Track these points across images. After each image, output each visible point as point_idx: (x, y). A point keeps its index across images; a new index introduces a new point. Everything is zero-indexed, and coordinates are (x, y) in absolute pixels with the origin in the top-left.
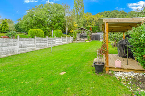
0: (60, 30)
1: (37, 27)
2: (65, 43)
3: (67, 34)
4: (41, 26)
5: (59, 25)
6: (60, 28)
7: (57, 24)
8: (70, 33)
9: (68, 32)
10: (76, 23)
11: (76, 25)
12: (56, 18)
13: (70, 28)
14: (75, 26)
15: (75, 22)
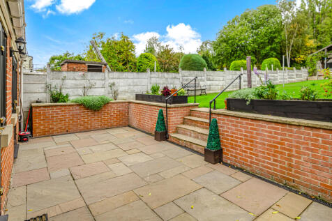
0: (276, 59)
1: (236, 58)
2: (293, 80)
3: (289, 65)
4: (242, 55)
5: (271, 49)
6: (275, 53)
7: (268, 48)
8: (297, 63)
9: (291, 60)
10: (310, 39)
11: (311, 43)
12: (266, 36)
13: (296, 51)
14: (308, 45)
15: (309, 36)
